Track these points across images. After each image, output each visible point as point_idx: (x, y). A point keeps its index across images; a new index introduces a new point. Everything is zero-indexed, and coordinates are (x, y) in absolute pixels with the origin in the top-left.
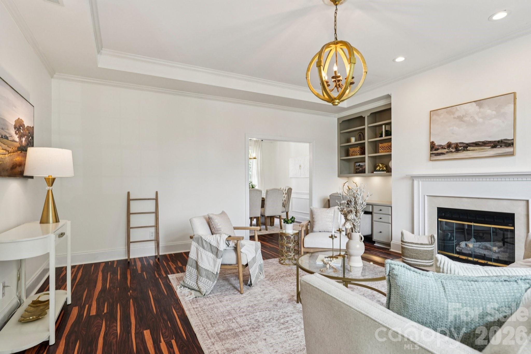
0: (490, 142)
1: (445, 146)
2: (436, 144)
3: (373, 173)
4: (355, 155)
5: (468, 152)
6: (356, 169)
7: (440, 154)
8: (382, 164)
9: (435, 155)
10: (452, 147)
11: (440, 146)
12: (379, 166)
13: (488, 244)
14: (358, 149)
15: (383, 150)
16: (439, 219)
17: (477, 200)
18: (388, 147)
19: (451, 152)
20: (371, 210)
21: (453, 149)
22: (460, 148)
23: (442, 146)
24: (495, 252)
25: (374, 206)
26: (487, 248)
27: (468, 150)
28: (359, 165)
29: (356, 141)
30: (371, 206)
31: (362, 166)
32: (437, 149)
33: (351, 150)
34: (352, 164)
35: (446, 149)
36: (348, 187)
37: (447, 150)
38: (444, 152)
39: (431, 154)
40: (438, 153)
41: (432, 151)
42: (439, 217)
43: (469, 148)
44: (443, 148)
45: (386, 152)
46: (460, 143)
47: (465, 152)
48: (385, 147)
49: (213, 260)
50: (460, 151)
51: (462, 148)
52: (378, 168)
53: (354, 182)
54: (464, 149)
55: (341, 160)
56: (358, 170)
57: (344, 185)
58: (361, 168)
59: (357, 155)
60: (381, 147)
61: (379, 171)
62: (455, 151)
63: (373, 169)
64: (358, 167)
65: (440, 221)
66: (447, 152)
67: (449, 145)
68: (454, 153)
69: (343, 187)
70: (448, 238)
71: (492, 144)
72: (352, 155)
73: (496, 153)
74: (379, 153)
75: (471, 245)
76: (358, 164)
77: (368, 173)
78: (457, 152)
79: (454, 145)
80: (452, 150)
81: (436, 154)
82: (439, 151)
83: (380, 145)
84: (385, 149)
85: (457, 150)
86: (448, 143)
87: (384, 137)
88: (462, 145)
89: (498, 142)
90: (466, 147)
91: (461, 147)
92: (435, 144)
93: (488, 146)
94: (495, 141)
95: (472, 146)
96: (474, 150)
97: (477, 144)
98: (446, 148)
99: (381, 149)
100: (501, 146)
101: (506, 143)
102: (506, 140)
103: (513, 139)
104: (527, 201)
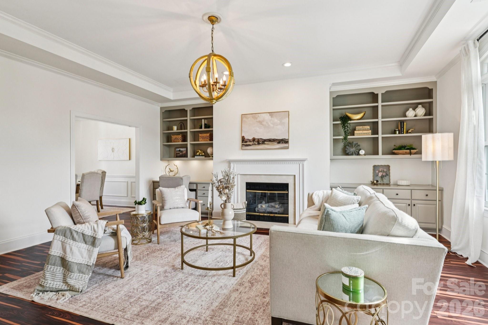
0: (277, 139)
3: (195, 157)
4: (177, 142)
6: (177, 154)
8: (200, 150)
9: (245, 146)
10: (256, 141)
11: (248, 139)
12: (198, 152)
13: (273, 204)
14: (180, 137)
15: (202, 139)
16: (247, 191)
17: (270, 176)
18: (207, 137)
19: (255, 144)
20: (195, 188)
22: (260, 142)
23: (250, 140)
24: (277, 208)
25: (198, 184)
26: (272, 207)
27: (265, 144)
28: (180, 151)
29: (177, 129)
30: (195, 185)
31: (182, 151)
32: (246, 142)
33: (174, 137)
34: (173, 149)
35: (251, 142)
36: (170, 169)
37: (252, 143)
38: (251, 144)
39: (242, 145)
40: (247, 145)
41: (243, 143)
42: (247, 189)
43: (265, 143)
44: (250, 141)
45: (205, 141)
47: (263, 145)
48: (204, 137)
49: (87, 251)
52: (198, 154)
53: (175, 165)
54: (263, 143)
55: (163, 145)
56: (179, 155)
57: (166, 168)
58: (181, 153)
59: (179, 142)
60: (200, 137)
61: (199, 155)
62: (257, 144)
63: (192, 154)
64: (178, 152)
65: (247, 192)
66: (253, 144)
67: (254, 140)
69: (165, 169)
70: (251, 203)
71: (278, 141)
72: (174, 142)
73: (279, 147)
74: (199, 141)
75: (264, 206)
76: (178, 149)
77: (190, 157)
80: (255, 143)
82: (248, 143)
83: (200, 135)
84: (204, 139)
85: (259, 144)
86: (253, 138)
87: (203, 129)
88: (261, 140)
89: (281, 140)
90: (264, 141)
91: (261, 141)
92: (245, 138)
93: (276, 142)
94: (279, 139)
95: (267, 141)
96: (268, 144)
97: (270, 140)
98: (252, 141)
99: (201, 138)
100: (282, 143)
101: (285, 141)
102: (285, 139)
103: (288, 139)
104: (295, 176)
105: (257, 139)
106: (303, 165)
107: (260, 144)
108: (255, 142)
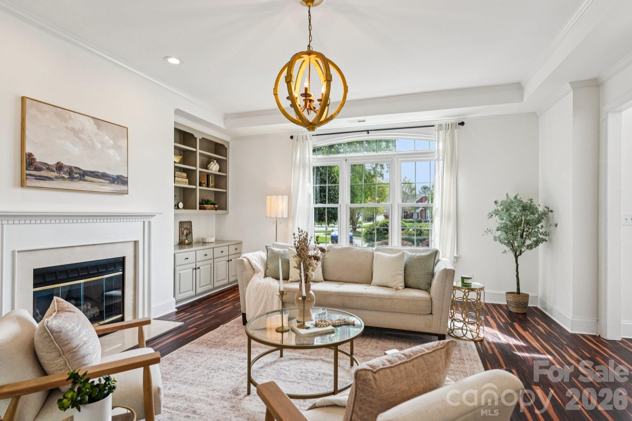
0: (109, 175)
1: (54, 167)
2: (38, 160)
5: (86, 182)
7: (45, 178)
9: (36, 179)
10: (64, 171)
11: (46, 164)
19: (63, 178)
21: (65, 174)
22: (76, 176)
23: (48, 165)
27: (85, 180)
32: (40, 169)
35: (54, 171)
37: (55, 174)
38: (51, 177)
39: (28, 175)
40: (41, 176)
41: (30, 170)
43: (86, 178)
44: (49, 168)
46: (76, 168)
47: (81, 181)
50: (75, 180)
51: (78, 175)
54: (80, 178)
62: (68, 178)
66: (57, 178)
67: (59, 167)
68: (67, 181)
71: (111, 179)
73: (114, 190)
78: (71, 180)
79: (67, 169)
80: (63, 175)
81: (38, 178)
82: (44, 173)
85: (72, 178)
86: (58, 163)
88: (77, 171)
89: (116, 177)
90: (83, 175)
91: (76, 173)
92: (33, 159)
93: (107, 180)
94: (113, 176)
95: (91, 176)
96: (93, 182)
97: (95, 174)
98: (55, 169)
100: (118, 183)
101: (122, 180)
102: (122, 176)
103: (127, 177)
104: (136, 243)
105: (68, 167)
106: (149, 223)
107: (76, 178)
108: (62, 173)
